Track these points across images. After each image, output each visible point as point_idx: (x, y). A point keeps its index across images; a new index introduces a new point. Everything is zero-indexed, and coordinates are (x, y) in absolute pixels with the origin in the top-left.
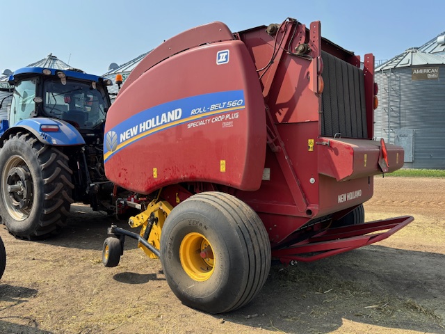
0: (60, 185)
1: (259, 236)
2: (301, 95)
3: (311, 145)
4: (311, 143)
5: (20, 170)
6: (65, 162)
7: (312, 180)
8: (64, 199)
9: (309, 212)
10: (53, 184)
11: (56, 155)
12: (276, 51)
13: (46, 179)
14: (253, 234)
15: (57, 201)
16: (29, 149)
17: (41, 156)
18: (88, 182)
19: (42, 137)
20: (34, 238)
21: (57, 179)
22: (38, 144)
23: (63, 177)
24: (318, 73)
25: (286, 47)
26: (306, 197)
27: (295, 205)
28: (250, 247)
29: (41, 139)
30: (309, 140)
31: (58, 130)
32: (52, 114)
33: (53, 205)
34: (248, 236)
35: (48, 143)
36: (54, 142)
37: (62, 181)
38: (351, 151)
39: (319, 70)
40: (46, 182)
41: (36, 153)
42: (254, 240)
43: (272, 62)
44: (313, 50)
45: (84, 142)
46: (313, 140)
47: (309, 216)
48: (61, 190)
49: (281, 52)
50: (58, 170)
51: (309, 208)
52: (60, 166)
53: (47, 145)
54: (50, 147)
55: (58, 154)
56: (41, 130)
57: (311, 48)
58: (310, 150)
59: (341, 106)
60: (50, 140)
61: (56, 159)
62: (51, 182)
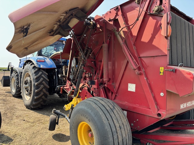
0: (42, 86)
1: (123, 130)
2: (155, 38)
3: (162, 71)
4: (162, 69)
5: (28, 78)
6: (46, 76)
7: (162, 94)
8: (44, 92)
9: (159, 115)
10: (39, 86)
11: (42, 73)
12: (140, 13)
13: (36, 83)
14: (118, 129)
15: (40, 93)
16: (31, 70)
17: (35, 72)
18: (57, 85)
19: (37, 64)
20: (32, 109)
21: (41, 83)
22: (34, 67)
23: (44, 82)
24: (168, 24)
25: (147, 10)
26: (157, 104)
27: (150, 109)
28: (115, 137)
29: (36, 65)
30: (161, 68)
31: (45, 61)
32: (45, 55)
33: (39, 95)
34: (115, 130)
35: (39, 67)
36: (42, 67)
37: (43, 84)
38: (191, 76)
39: (168, 21)
40: (36, 85)
41: (33, 71)
42: (119, 132)
43: (138, 20)
44: (165, 9)
45: (56, 67)
46: (163, 68)
47: (159, 118)
48: (43, 89)
49: (143, 13)
50: (42, 79)
51: (159, 112)
52: (43, 77)
53: (38, 68)
54: (40, 69)
55: (43, 72)
56: (37, 61)
57: (164, 8)
58: (161, 74)
59: (184, 47)
60: (40, 66)
61: (42, 74)
62: (38, 84)
